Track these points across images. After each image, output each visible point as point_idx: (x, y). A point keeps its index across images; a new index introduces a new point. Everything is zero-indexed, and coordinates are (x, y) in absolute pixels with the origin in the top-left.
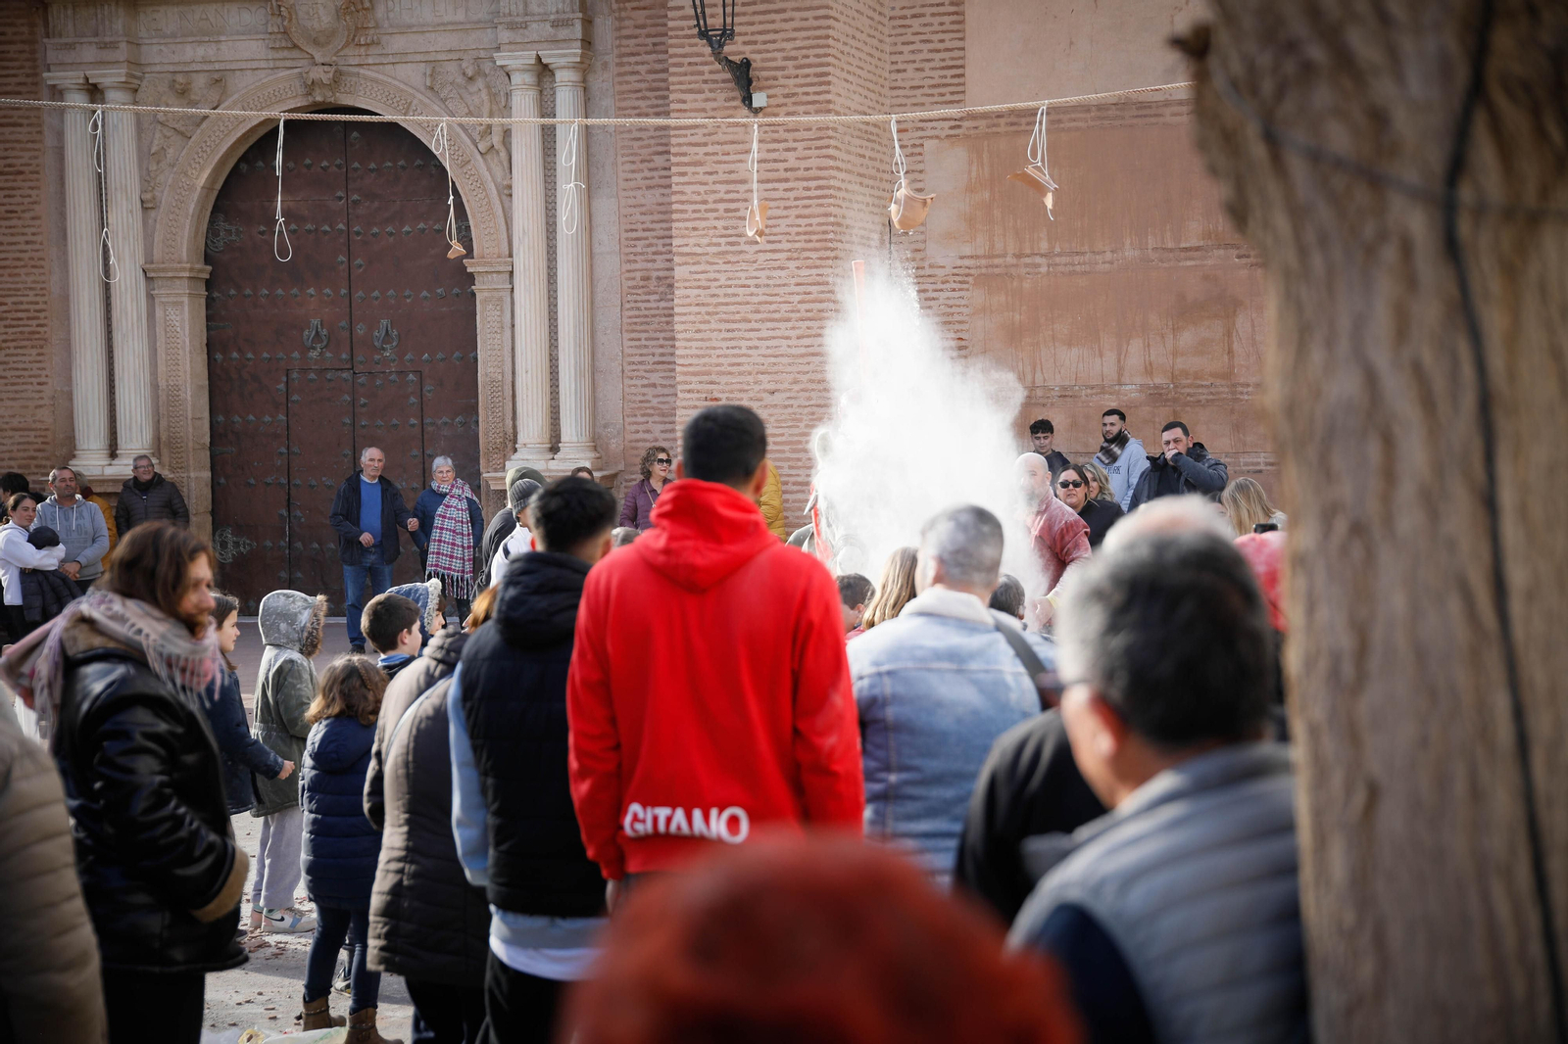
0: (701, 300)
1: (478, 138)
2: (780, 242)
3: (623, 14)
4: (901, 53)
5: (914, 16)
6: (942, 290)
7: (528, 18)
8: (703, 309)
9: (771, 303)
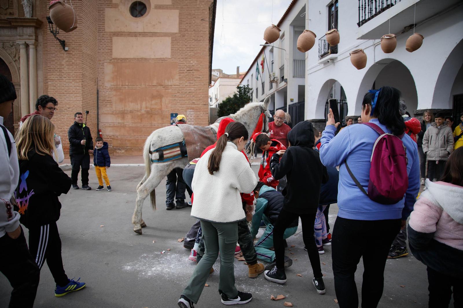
0: (54, 89)
1: (13, 58)
2: (71, 78)
3: (44, 36)
4: (100, 46)
5: (103, 40)
6: (107, 91)
7: (23, 34)
8: (54, 91)
9: (69, 90)
